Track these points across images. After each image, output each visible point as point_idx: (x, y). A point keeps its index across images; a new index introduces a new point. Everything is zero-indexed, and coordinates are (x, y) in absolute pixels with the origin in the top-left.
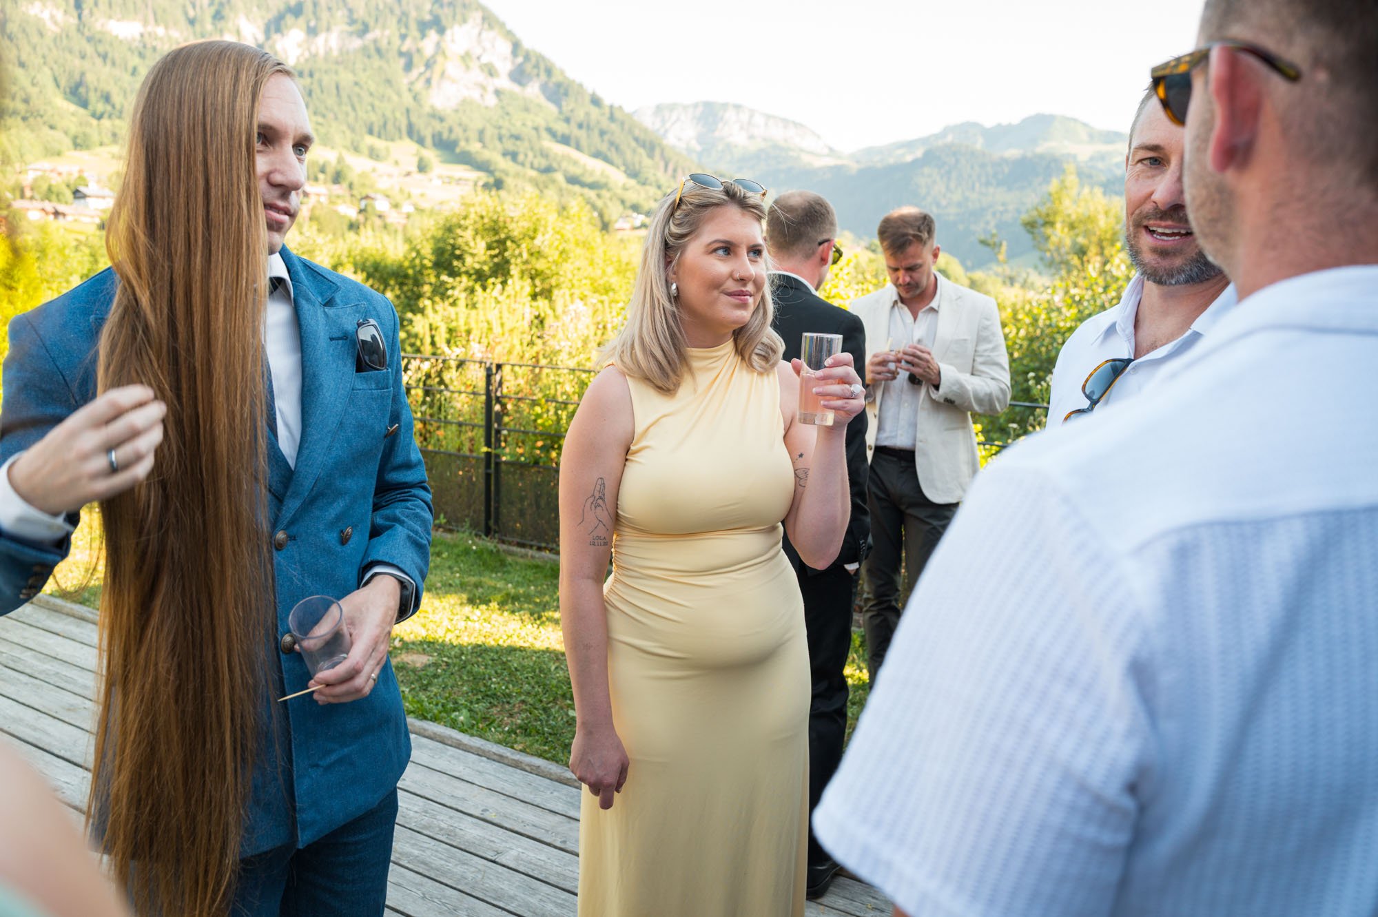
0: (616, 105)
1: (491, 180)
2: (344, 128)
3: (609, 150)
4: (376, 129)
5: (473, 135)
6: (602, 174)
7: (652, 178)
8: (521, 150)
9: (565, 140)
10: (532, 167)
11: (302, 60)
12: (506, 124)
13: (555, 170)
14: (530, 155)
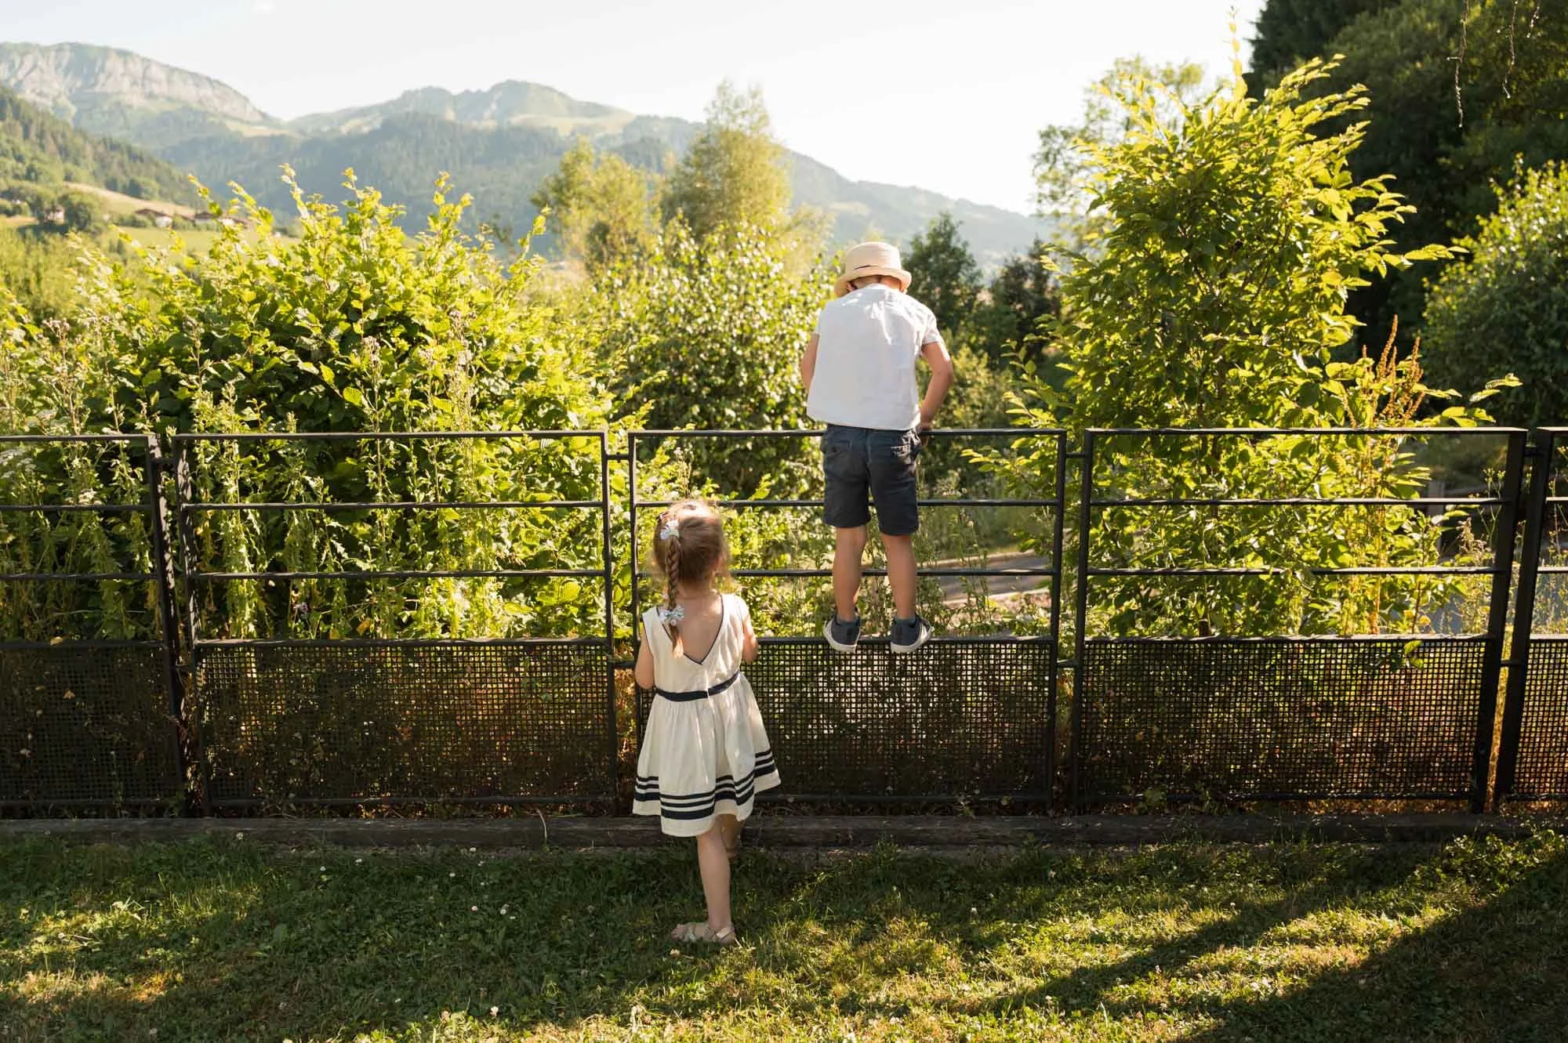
7: (5, 146)
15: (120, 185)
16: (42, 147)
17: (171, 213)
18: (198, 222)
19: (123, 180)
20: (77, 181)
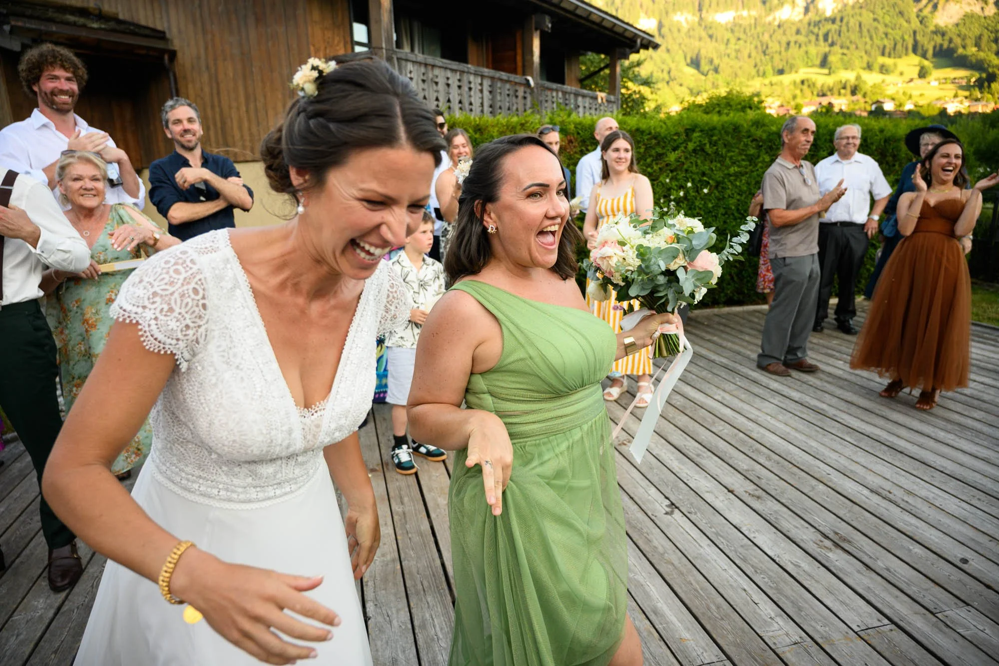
2: (863, 54)
4: (887, 51)
5: (970, 42)
11: (836, 11)
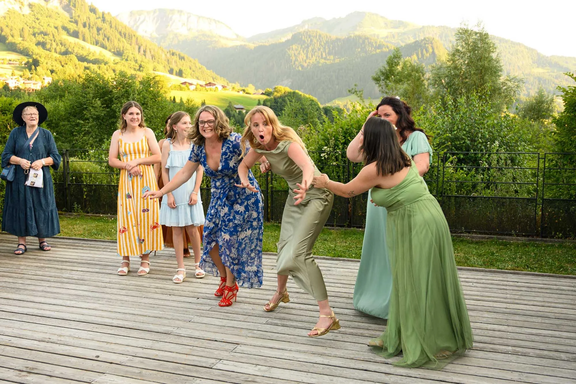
0: (106, 12)
1: (31, 60)
3: (104, 40)
5: (17, 33)
6: (100, 55)
7: (131, 56)
8: (48, 41)
9: (75, 34)
10: (56, 51)
12: (38, 26)
13: (71, 53)
14: (54, 44)
15: (174, 72)
16: (145, 55)
17: (196, 84)
18: (207, 87)
19: (176, 69)
20: (158, 71)
